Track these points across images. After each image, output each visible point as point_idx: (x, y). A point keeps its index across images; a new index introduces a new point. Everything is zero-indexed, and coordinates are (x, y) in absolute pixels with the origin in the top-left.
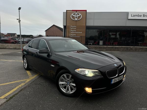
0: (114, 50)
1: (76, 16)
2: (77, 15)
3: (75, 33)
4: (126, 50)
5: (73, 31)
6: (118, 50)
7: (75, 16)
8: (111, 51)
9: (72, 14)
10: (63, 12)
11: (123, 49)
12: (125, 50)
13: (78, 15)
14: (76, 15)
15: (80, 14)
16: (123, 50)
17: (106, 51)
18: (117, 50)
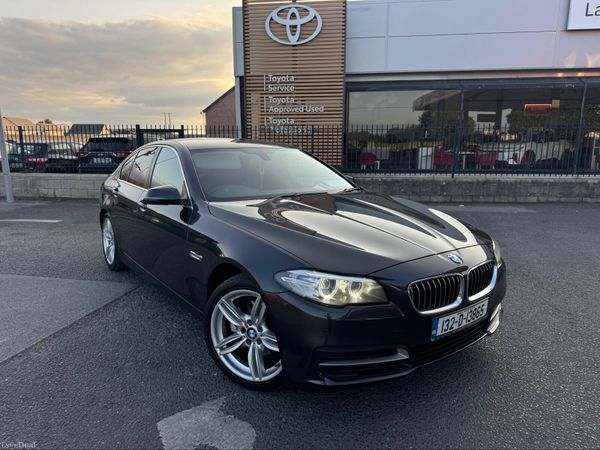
0: (491, 199)
1: (293, 23)
2: (297, 14)
3: (289, 110)
4: (563, 199)
5: (279, 101)
6: (515, 196)
7: (288, 22)
8: (473, 203)
9: (274, 14)
10: (234, 8)
11: (544, 195)
12: (555, 199)
13: (301, 16)
14: (293, 16)
15: (313, 13)
16: (542, 199)
17: (444, 203)
18: (511, 199)
